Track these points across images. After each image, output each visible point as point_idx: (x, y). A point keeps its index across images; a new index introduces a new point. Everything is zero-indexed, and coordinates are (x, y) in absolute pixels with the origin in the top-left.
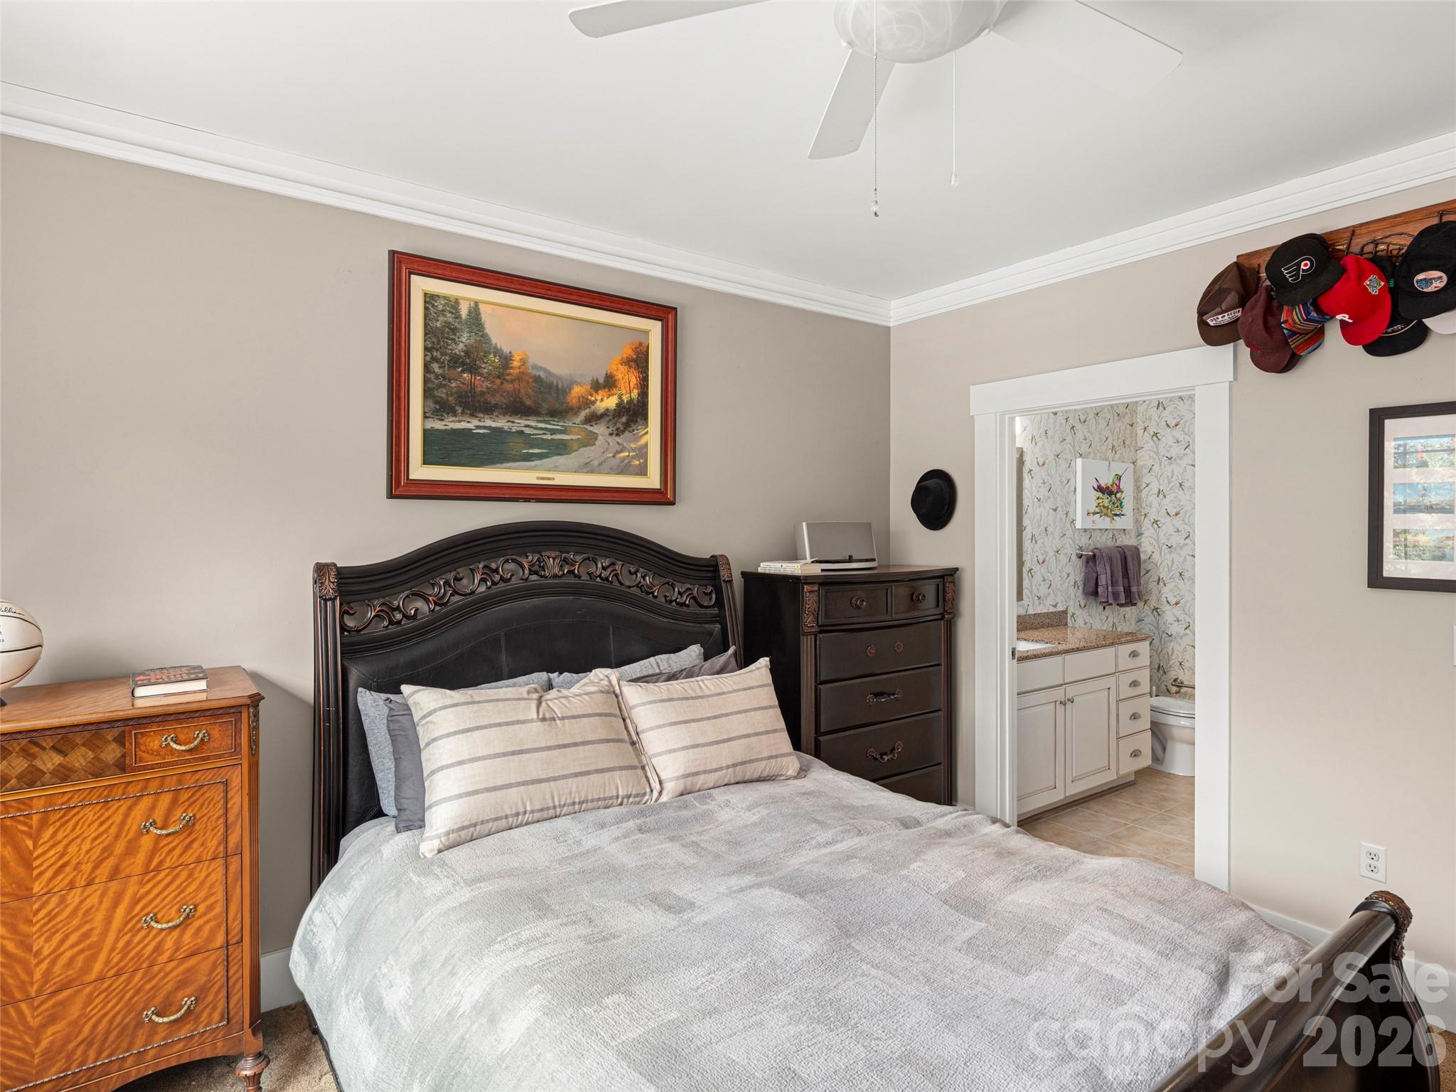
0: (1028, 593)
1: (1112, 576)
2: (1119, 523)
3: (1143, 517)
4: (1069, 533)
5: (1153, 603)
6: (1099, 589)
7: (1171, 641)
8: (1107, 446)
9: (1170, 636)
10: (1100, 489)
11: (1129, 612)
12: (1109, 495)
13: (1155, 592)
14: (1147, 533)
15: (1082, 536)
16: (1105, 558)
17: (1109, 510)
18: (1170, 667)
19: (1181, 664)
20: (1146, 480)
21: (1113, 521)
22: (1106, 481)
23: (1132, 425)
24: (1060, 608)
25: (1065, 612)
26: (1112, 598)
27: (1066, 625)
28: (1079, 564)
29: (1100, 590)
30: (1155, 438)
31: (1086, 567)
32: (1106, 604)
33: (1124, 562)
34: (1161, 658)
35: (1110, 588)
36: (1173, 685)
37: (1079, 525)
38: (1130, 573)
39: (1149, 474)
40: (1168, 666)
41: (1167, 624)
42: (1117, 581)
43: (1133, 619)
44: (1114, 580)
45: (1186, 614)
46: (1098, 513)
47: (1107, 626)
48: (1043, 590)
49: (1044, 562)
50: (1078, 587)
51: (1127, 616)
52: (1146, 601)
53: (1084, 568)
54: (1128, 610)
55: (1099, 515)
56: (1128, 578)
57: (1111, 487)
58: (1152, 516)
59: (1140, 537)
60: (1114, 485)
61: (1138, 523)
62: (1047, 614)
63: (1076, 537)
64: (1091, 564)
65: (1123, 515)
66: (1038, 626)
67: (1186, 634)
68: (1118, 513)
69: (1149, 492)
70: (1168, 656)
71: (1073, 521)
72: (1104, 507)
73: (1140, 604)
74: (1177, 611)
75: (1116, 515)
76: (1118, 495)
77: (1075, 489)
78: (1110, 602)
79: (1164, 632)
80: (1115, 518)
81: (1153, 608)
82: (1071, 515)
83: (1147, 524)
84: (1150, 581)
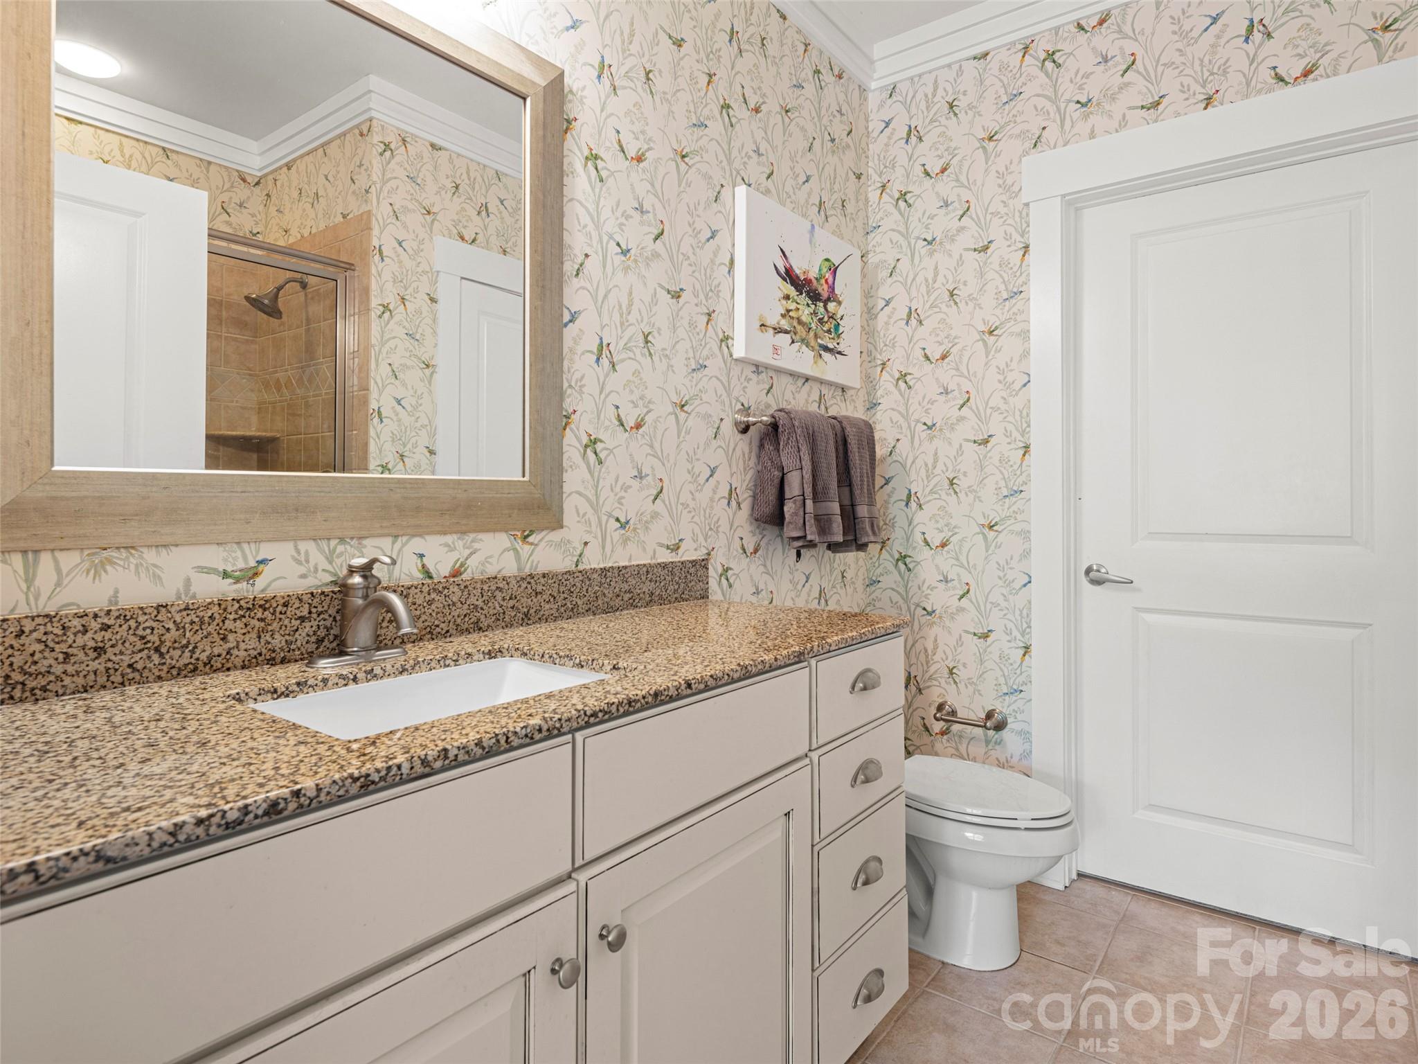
0: (584, 507)
1: (814, 477)
2: (831, 369)
3: (879, 369)
4: (715, 365)
5: (897, 546)
6: (786, 509)
7: (931, 625)
8: (809, 194)
9: (929, 614)
10: (789, 276)
11: (853, 566)
12: (810, 298)
13: (901, 521)
14: (885, 403)
15: (748, 380)
16: (799, 431)
17: (812, 334)
18: (930, 678)
19: (951, 672)
20: (884, 292)
21: (820, 362)
22: (807, 264)
23: (859, 177)
24: (689, 553)
25: (702, 565)
26: (814, 529)
27: (705, 596)
28: (743, 446)
29: (789, 508)
30: (902, 204)
31: (759, 457)
32: (803, 545)
33: (841, 451)
34: (913, 660)
35: (809, 503)
36: (937, 719)
37: (739, 351)
38: (856, 474)
39: (890, 280)
40: (927, 676)
41: (924, 588)
42: (826, 489)
43: (861, 577)
44: (820, 487)
45: (962, 566)
46: (786, 332)
47: (805, 600)
48: (636, 502)
49: (638, 426)
50: (739, 504)
51: (848, 575)
52: (883, 543)
53: (754, 459)
54: (850, 558)
55: (788, 336)
56: (850, 485)
57: (814, 281)
58: (896, 367)
59: (873, 411)
60: (823, 281)
61: (870, 382)
62: (649, 569)
63: (734, 381)
64: (769, 447)
65: (840, 353)
66: (618, 602)
67: (961, 610)
68: (831, 346)
69: (890, 317)
70: (927, 657)
71: (726, 339)
72: (800, 322)
73: (873, 549)
74: (944, 561)
75: (826, 349)
76: (832, 306)
77: (732, 262)
78: (809, 537)
79: (918, 605)
80: (826, 356)
81: (897, 556)
82: (720, 320)
83: (886, 382)
84: (892, 500)
